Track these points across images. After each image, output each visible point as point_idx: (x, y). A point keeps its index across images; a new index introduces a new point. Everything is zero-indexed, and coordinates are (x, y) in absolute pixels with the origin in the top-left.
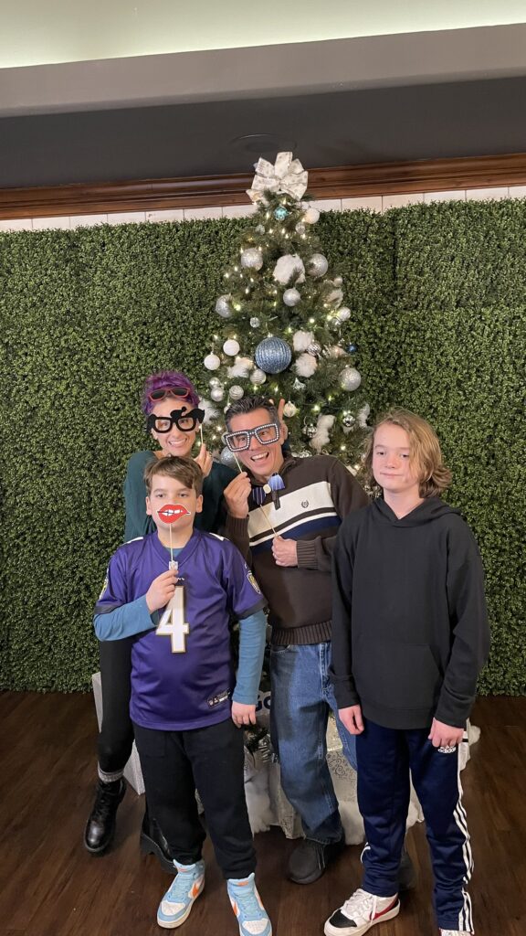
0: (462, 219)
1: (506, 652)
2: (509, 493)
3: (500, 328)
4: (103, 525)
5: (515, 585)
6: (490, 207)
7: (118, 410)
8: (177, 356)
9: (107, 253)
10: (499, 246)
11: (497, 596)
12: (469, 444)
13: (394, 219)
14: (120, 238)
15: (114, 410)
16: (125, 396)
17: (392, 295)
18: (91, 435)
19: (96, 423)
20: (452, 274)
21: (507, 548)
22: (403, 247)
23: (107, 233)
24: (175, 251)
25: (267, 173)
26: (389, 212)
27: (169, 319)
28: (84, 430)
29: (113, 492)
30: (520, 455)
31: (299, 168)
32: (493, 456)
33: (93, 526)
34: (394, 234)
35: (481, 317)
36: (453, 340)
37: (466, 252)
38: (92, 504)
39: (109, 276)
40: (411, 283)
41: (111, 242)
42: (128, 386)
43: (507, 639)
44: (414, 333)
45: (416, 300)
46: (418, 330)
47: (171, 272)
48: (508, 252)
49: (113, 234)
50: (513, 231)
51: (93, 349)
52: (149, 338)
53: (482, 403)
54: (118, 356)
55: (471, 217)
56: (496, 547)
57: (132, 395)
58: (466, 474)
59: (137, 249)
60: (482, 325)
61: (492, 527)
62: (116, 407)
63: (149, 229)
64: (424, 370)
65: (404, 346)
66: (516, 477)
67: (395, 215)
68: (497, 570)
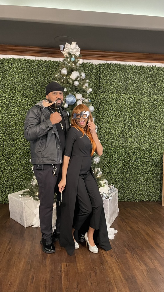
0: (118, 68)
1: (124, 189)
2: (127, 146)
3: (127, 100)
4: (8, 152)
5: (128, 171)
6: (126, 66)
7: (14, 116)
8: (34, 101)
9: (13, 67)
10: (127, 78)
11: (123, 174)
12: (118, 132)
13: (100, 66)
14: (17, 62)
15: (13, 116)
16: (17, 112)
17: (98, 88)
18: (5, 123)
19: (7, 119)
20: (115, 84)
21: (126, 161)
22: (102, 75)
23: (14, 60)
24: (35, 69)
25: (69, 47)
26: (98, 64)
27: (32, 89)
28: (2, 122)
29: (11, 141)
30: (130, 135)
31: (78, 47)
32: (123, 135)
33: (5, 152)
34: (100, 71)
35: (122, 97)
36: (115, 102)
37: (119, 78)
38: (5, 145)
39: (14, 74)
40: (104, 85)
41: (15, 63)
42: (18, 109)
43: (125, 186)
44: (104, 100)
45: (105, 90)
46: (105, 99)
47: (33, 74)
48: (130, 79)
49: (15, 61)
50: (131, 73)
51: (7, 96)
52: (25, 94)
53: (121, 121)
54: (15, 99)
55: (121, 68)
56: (123, 160)
57: (19, 112)
58: (116, 140)
59: (23, 66)
60: (122, 99)
61: (122, 155)
62: (14, 115)
63: (27, 61)
64: (106, 110)
65: (101, 103)
66: (129, 141)
67: (100, 65)
68: (123, 167)
